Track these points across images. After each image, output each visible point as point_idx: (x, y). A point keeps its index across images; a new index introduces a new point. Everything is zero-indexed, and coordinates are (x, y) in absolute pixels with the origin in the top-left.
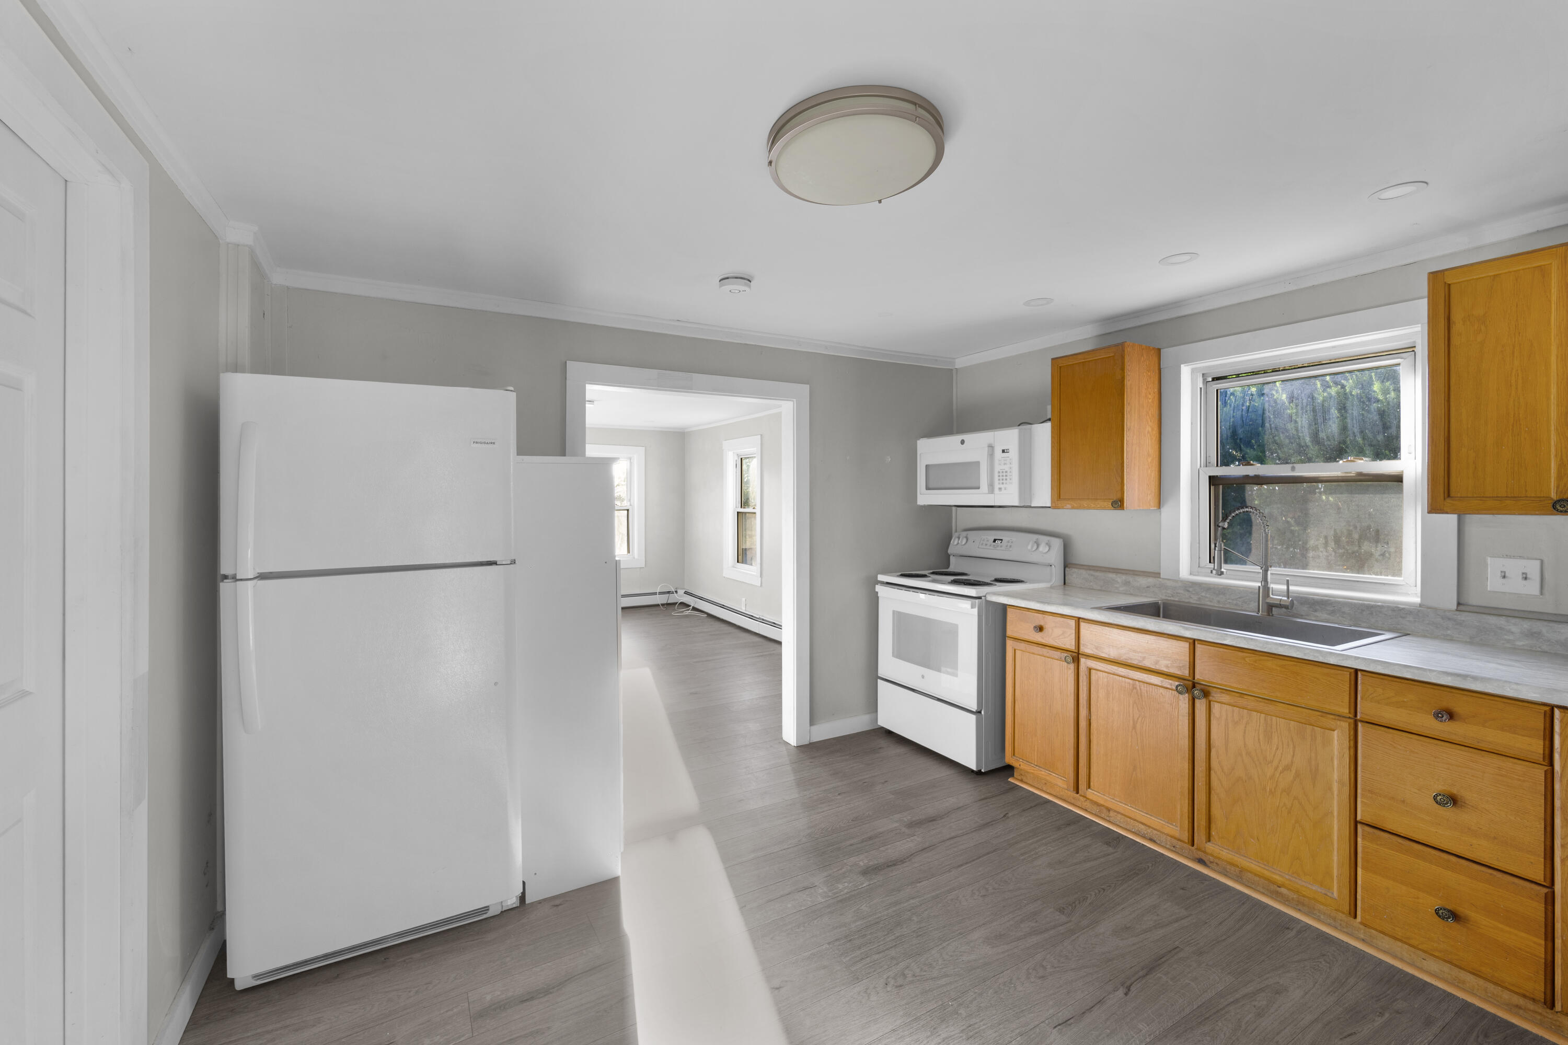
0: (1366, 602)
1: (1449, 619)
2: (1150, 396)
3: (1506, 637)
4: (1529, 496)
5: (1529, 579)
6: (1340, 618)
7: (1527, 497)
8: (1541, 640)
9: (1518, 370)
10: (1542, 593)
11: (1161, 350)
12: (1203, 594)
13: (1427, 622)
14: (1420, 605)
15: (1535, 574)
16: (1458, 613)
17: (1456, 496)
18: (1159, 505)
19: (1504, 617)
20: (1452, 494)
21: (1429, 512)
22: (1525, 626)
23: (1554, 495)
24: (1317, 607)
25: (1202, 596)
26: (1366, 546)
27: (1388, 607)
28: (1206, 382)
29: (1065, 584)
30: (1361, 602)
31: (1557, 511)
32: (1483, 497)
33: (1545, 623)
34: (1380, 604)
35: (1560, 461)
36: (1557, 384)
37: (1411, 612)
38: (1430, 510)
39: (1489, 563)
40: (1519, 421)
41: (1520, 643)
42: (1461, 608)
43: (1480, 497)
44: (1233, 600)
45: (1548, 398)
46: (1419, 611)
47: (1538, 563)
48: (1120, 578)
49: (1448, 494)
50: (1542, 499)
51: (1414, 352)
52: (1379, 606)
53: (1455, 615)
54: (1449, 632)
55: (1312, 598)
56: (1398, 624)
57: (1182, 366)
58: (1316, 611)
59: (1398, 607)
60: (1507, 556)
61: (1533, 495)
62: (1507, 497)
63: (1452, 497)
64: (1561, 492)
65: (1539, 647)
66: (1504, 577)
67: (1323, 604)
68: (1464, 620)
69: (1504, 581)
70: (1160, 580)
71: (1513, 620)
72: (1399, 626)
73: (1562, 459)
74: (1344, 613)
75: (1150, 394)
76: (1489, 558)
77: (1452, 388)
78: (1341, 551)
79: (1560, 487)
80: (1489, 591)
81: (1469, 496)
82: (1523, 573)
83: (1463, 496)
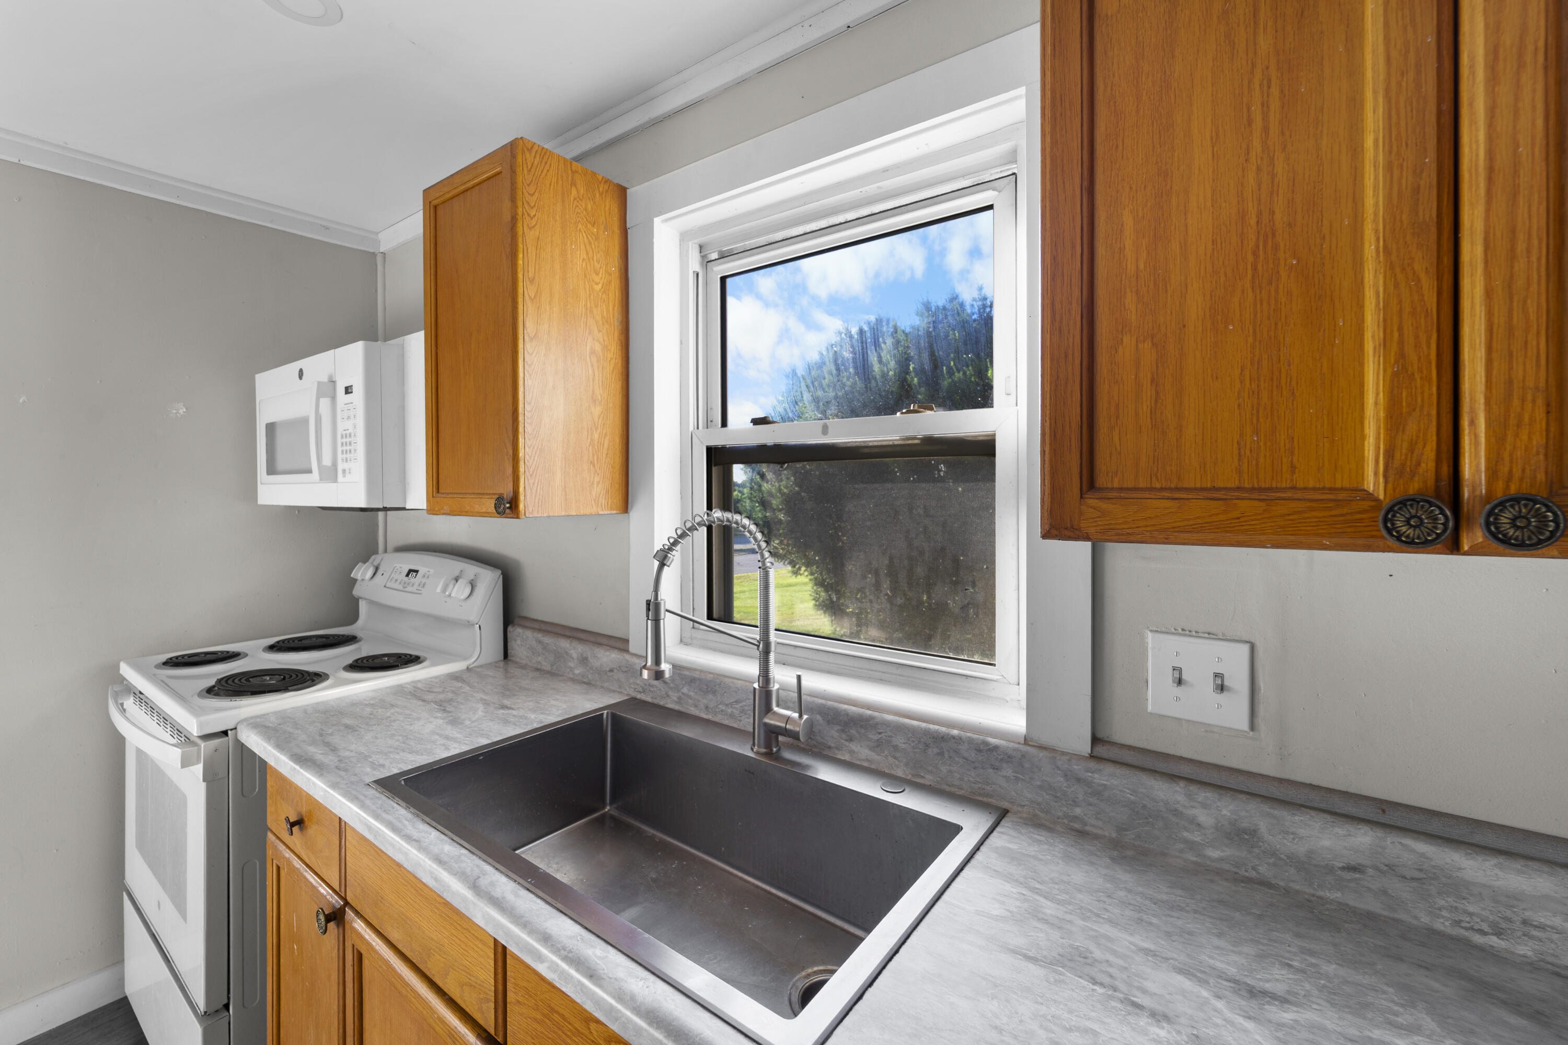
0: (931, 726)
1: (1079, 780)
2: (597, 279)
3: (1186, 834)
4: (1300, 485)
5: (1229, 689)
6: (891, 759)
7: (1294, 488)
8: (1256, 850)
9: (1267, 68)
10: (1252, 727)
11: (628, 190)
12: (685, 690)
13: (1038, 783)
14: (1027, 740)
15: (1239, 679)
16: (1092, 764)
17: (1110, 486)
18: (625, 506)
19: (1182, 784)
20: (1101, 481)
21: (1046, 535)
22: (1224, 812)
23: (1376, 483)
24: (853, 732)
25: (683, 693)
26: (940, 591)
27: (970, 741)
28: (706, 262)
29: (506, 655)
30: (924, 725)
31: (1398, 539)
32: (1178, 489)
33: (1266, 808)
34: (955, 732)
35: (1396, 362)
36: (1387, 91)
37: (1009, 757)
38: (1047, 527)
39: (1150, 645)
40: (1274, 235)
41: (1214, 854)
42: (1101, 750)
43: (1170, 489)
44: (727, 705)
45: (1356, 151)
46: (1023, 756)
47: (1245, 648)
48: (575, 650)
49: (1089, 483)
50: (1342, 496)
51: (1014, 176)
52: (953, 737)
53: (1088, 770)
54: (1078, 811)
55: (845, 710)
56: (988, 784)
57: (657, 221)
58: (851, 740)
59: (986, 743)
60: (1183, 630)
61: (1311, 484)
62: (1239, 489)
63: (1101, 489)
64: (1401, 473)
65: (1254, 868)
66: (1180, 682)
67: (862, 727)
68: (1105, 786)
69: (1178, 691)
70: (627, 657)
71: (1204, 795)
72: (988, 788)
73: (1402, 355)
74: (896, 748)
75: (597, 274)
76: (1150, 635)
77: (1100, 150)
78: (899, 601)
79: (1397, 455)
80: (1151, 714)
81: (1141, 485)
82: (1216, 675)
83: (1125, 486)
